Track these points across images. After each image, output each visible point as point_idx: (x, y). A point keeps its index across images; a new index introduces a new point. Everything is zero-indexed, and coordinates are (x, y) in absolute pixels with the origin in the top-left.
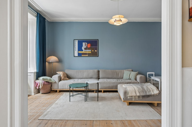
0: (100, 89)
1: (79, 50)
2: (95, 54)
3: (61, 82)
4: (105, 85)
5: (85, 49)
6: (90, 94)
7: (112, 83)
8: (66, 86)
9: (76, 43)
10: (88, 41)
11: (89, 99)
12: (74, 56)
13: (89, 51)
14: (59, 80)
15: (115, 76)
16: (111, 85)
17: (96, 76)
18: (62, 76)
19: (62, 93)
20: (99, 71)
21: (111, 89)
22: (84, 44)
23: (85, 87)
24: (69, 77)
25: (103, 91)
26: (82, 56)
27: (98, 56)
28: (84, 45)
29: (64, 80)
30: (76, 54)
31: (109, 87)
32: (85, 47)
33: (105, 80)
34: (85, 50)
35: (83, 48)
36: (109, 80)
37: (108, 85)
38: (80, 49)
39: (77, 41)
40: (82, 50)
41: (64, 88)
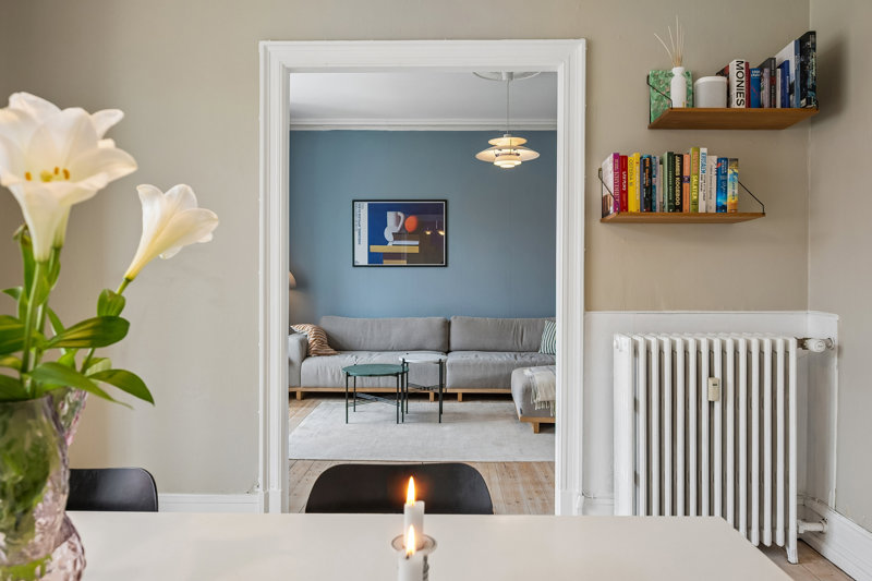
0: (451, 388)
1: (371, 242)
2: (433, 253)
3: (307, 362)
4: (469, 374)
5: (397, 236)
6: (414, 406)
7: (494, 366)
8: (329, 377)
9: (363, 212)
10: (408, 208)
11: (411, 418)
12: (354, 266)
13: (410, 246)
14: (301, 353)
15: (509, 343)
16: (490, 373)
17: (438, 342)
18: (311, 339)
19: (312, 400)
20: (447, 325)
21: (492, 388)
22: (391, 216)
23: (397, 375)
24: (335, 345)
25: (460, 397)
26: (386, 262)
27: (446, 266)
28: (393, 222)
29: (319, 355)
30: (362, 257)
31: (484, 382)
32: (397, 230)
33: (471, 357)
34: (395, 239)
35: (388, 235)
36: (483, 357)
37: (479, 374)
38: (376, 236)
39: (366, 204)
40: (385, 243)
41: (321, 383)
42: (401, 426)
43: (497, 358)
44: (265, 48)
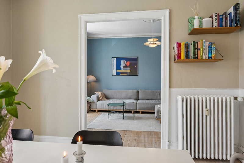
0: (138, 110)
1: (117, 69)
2: (134, 72)
3: (99, 102)
4: (143, 106)
5: (124, 67)
6: (127, 115)
7: (150, 104)
8: (105, 106)
9: (115, 60)
10: (127, 59)
11: (126, 118)
12: (112, 76)
13: (128, 70)
14: (97, 100)
15: (156, 97)
16: (149, 106)
17: (135, 97)
18: (100, 96)
19: (100, 113)
20: (138, 92)
21: (150, 110)
22: (122, 62)
23: (122, 106)
24: (106, 97)
25: (141, 113)
26: (121, 75)
27: (138, 75)
28: (123, 63)
29: (102, 100)
30: (114, 73)
31: (147, 108)
32: (124, 65)
33: (144, 101)
34: (123, 68)
35: (122, 67)
36: (148, 101)
37: (146, 106)
38: (118, 67)
39: (115, 58)
40: (121, 69)
41: (102, 108)
42: (123, 120)
43: (151, 102)
44: (80, 16)
